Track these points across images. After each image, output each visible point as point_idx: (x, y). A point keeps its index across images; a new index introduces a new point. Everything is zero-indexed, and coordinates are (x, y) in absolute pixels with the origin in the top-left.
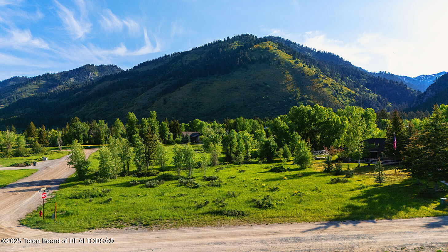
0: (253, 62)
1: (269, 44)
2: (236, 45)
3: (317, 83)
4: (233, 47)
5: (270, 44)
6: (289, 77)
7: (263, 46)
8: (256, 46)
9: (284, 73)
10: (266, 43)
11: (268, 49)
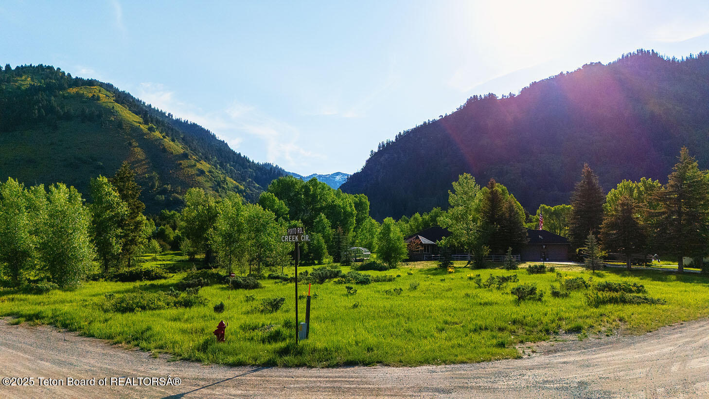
0: (68, 117)
1: (98, 92)
2: (27, 82)
3: (186, 167)
4: (21, 85)
5: (100, 91)
6: (139, 153)
7: (87, 93)
8: (73, 90)
9: (130, 144)
10: (93, 88)
11: (98, 98)
